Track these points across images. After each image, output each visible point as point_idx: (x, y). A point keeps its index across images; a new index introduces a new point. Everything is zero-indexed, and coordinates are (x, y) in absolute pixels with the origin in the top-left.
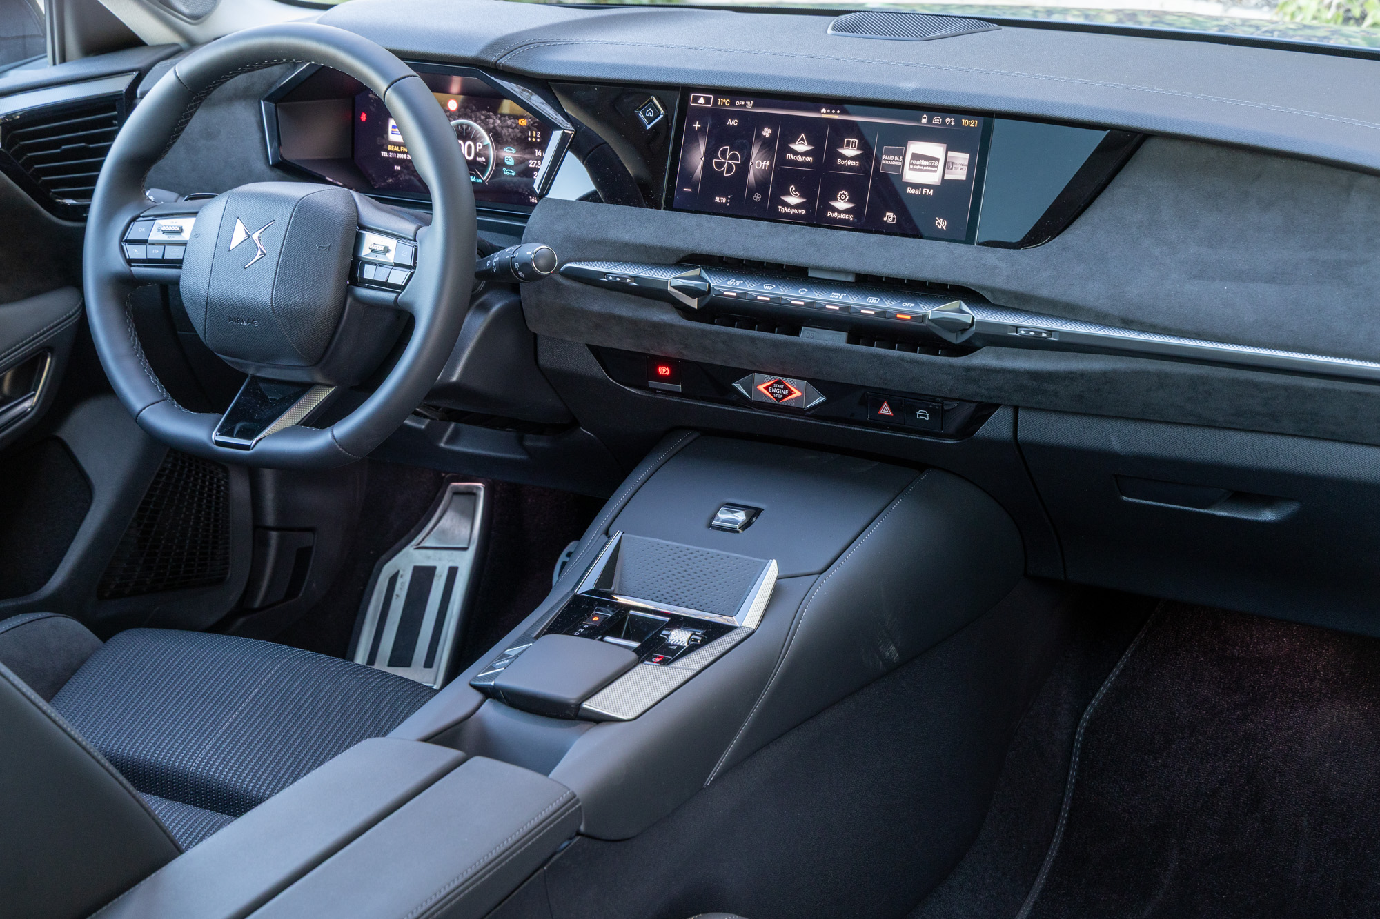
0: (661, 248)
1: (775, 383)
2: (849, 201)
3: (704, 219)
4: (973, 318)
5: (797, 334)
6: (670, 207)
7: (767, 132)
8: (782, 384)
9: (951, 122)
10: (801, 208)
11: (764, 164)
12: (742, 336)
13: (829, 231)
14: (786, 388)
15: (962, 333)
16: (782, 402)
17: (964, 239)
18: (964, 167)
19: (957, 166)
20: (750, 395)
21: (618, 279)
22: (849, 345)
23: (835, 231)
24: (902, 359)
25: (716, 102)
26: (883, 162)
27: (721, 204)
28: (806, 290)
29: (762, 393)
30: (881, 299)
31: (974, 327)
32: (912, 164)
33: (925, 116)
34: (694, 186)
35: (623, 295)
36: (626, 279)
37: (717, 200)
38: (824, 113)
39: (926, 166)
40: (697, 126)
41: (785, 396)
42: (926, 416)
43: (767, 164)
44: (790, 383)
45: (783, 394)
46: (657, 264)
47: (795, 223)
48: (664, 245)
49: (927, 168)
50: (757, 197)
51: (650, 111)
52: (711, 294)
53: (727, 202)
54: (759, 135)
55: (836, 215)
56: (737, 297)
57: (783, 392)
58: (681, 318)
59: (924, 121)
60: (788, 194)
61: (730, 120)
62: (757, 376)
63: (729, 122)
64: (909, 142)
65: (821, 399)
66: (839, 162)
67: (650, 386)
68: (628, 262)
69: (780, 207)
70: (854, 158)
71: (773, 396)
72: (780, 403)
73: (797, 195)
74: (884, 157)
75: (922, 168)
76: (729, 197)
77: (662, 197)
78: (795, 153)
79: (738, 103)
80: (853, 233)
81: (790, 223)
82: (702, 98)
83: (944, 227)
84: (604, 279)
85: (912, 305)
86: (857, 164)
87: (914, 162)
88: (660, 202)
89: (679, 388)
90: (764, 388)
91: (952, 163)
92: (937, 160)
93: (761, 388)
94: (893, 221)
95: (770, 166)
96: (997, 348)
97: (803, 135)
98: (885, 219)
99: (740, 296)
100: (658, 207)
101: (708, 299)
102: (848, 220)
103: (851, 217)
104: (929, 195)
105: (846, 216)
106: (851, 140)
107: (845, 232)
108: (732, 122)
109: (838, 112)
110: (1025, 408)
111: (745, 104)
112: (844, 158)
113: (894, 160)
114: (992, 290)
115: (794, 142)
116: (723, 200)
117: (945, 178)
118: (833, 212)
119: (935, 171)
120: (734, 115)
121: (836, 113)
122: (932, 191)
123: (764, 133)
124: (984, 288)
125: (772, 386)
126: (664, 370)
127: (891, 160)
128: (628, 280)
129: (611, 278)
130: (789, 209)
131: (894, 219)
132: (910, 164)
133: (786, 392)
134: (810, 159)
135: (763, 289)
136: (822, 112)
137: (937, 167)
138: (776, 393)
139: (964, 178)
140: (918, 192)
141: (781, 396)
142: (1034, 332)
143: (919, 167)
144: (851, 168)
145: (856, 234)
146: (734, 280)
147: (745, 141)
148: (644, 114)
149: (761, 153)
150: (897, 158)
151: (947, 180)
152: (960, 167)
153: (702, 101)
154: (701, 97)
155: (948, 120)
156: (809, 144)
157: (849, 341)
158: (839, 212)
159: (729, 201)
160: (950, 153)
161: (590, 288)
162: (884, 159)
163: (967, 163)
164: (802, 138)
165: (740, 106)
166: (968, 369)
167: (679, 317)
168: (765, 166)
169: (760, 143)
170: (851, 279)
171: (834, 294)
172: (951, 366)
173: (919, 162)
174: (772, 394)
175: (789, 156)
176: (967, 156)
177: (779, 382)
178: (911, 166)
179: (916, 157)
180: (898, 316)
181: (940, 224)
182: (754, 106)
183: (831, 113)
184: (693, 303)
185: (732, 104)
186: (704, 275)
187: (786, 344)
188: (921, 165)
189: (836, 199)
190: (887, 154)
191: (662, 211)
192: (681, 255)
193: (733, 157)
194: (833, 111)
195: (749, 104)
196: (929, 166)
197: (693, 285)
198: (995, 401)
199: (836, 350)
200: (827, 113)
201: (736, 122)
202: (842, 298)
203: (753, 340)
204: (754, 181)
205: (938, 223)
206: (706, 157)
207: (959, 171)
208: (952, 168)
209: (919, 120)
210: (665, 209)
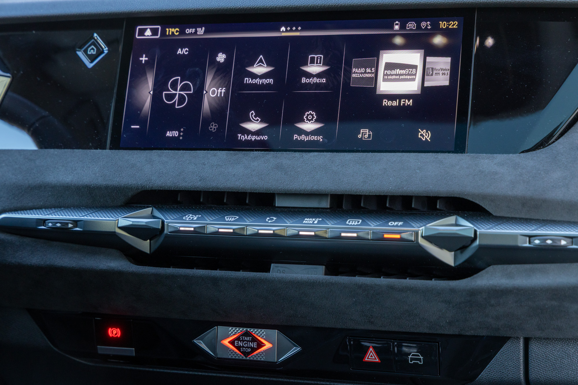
0: (107, 187)
1: (242, 335)
2: (317, 121)
3: (154, 155)
4: (475, 231)
5: (268, 270)
6: (116, 145)
7: (221, 58)
8: (250, 336)
9: (427, 26)
10: (263, 135)
11: (219, 91)
12: (202, 278)
13: (297, 154)
14: (254, 340)
15: (462, 252)
16: (250, 357)
17: (453, 150)
18: (446, 72)
19: (438, 72)
20: (214, 352)
21: (59, 225)
22: (328, 277)
23: (304, 154)
24: (392, 288)
25: (163, 32)
26: (354, 75)
27: (173, 138)
28: (275, 218)
29: (228, 348)
30: (363, 221)
31: (477, 242)
32: (387, 75)
33: (397, 22)
34: (142, 122)
35: (65, 244)
36: (67, 224)
37: (169, 134)
38: (284, 32)
39: (403, 75)
40: (144, 59)
41: (254, 350)
42: (419, 360)
43: (223, 91)
44: (259, 334)
45: (251, 347)
46: (103, 207)
47: (256, 150)
48: (110, 183)
49: (404, 77)
50: (213, 127)
51: (93, 49)
52: (165, 232)
53: (179, 136)
54: (213, 61)
55: (303, 137)
56: (194, 232)
57: (251, 344)
58: (132, 264)
59: (397, 27)
60: (249, 120)
61: (180, 50)
62: (221, 329)
63: (179, 52)
64: (381, 52)
65: (295, 350)
66: (304, 80)
67: (100, 352)
68: (70, 208)
69: (239, 135)
70: (319, 75)
71: (239, 350)
72: (248, 358)
73: (258, 120)
74: (354, 70)
75: (398, 77)
76: (182, 130)
77: (107, 136)
78: (254, 76)
79: (188, 31)
80: (325, 153)
81: (252, 150)
82: (149, 30)
83: (428, 139)
84: (43, 227)
85: (400, 223)
86: (324, 81)
87: (389, 72)
88: (106, 142)
89: (130, 351)
90: (229, 342)
91: (432, 69)
92: (415, 67)
93: (226, 342)
94: (369, 137)
95: (227, 93)
96: (505, 266)
97: (261, 56)
98: (360, 136)
99: (198, 230)
100: (103, 147)
101: (161, 239)
102: (318, 141)
103: (320, 138)
104: (409, 106)
105: (315, 138)
106: (316, 56)
107: (316, 154)
108: (182, 51)
109: (300, 28)
110: (539, 339)
111: (196, 31)
112: (309, 75)
113: (365, 72)
114: (493, 199)
115: (252, 64)
116: (176, 133)
117: (425, 86)
118: (300, 135)
119: (414, 80)
120: (183, 44)
121: (297, 30)
122: (411, 101)
123: (218, 59)
124: (484, 197)
125: (238, 339)
126: (114, 332)
127: (362, 73)
128: (70, 226)
129: (50, 224)
130: (250, 136)
131: (369, 135)
132: (384, 75)
133: (254, 345)
134: (271, 81)
135: (225, 221)
136: (281, 30)
137: (415, 75)
138: (243, 347)
139: (447, 83)
140: (395, 103)
141: (249, 350)
142: (551, 239)
143: (394, 77)
144: (317, 86)
145: (328, 154)
146: (191, 215)
147: (197, 69)
148: (86, 52)
149: (216, 80)
150: (368, 70)
151: (428, 87)
152: (441, 72)
153: (148, 33)
154: (147, 29)
155: (423, 24)
156: (269, 65)
157: (328, 273)
158: (307, 133)
159: (182, 134)
160: (429, 59)
161: (27, 240)
162: (354, 73)
163: (449, 67)
164: (261, 60)
165: (191, 34)
166: (473, 293)
167: (129, 263)
168: (221, 93)
169: (214, 70)
170: (326, 204)
171: (308, 219)
172: (453, 291)
173: (394, 72)
174: (238, 348)
175: (248, 80)
176: (448, 60)
177: (247, 334)
178: (386, 77)
179: (390, 66)
180: (386, 236)
181: (423, 136)
182: (205, 32)
183: (291, 30)
184: (145, 246)
185: (182, 32)
186: (157, 213)
187: (254, 282)
188: (396, 75)
189: (302, 121)
190: (358, 67)
191: (107, 152)
192: (130, 194)
193: (185, 88)
194: (294, 28)
195: (201, 31)
196: (405, 75)
197: (144, 224)
198: (503, 333)
199: (312, 284)
200: (287, 31)
201: (186, 51)
202: (318, 223)
203: (215, 281)
204: (209, 111)
205: (422, 135)
206: (154, 90)
207: (441, 77)
208: (432, 75)
209: (392, 27)
210: (111, 149)
